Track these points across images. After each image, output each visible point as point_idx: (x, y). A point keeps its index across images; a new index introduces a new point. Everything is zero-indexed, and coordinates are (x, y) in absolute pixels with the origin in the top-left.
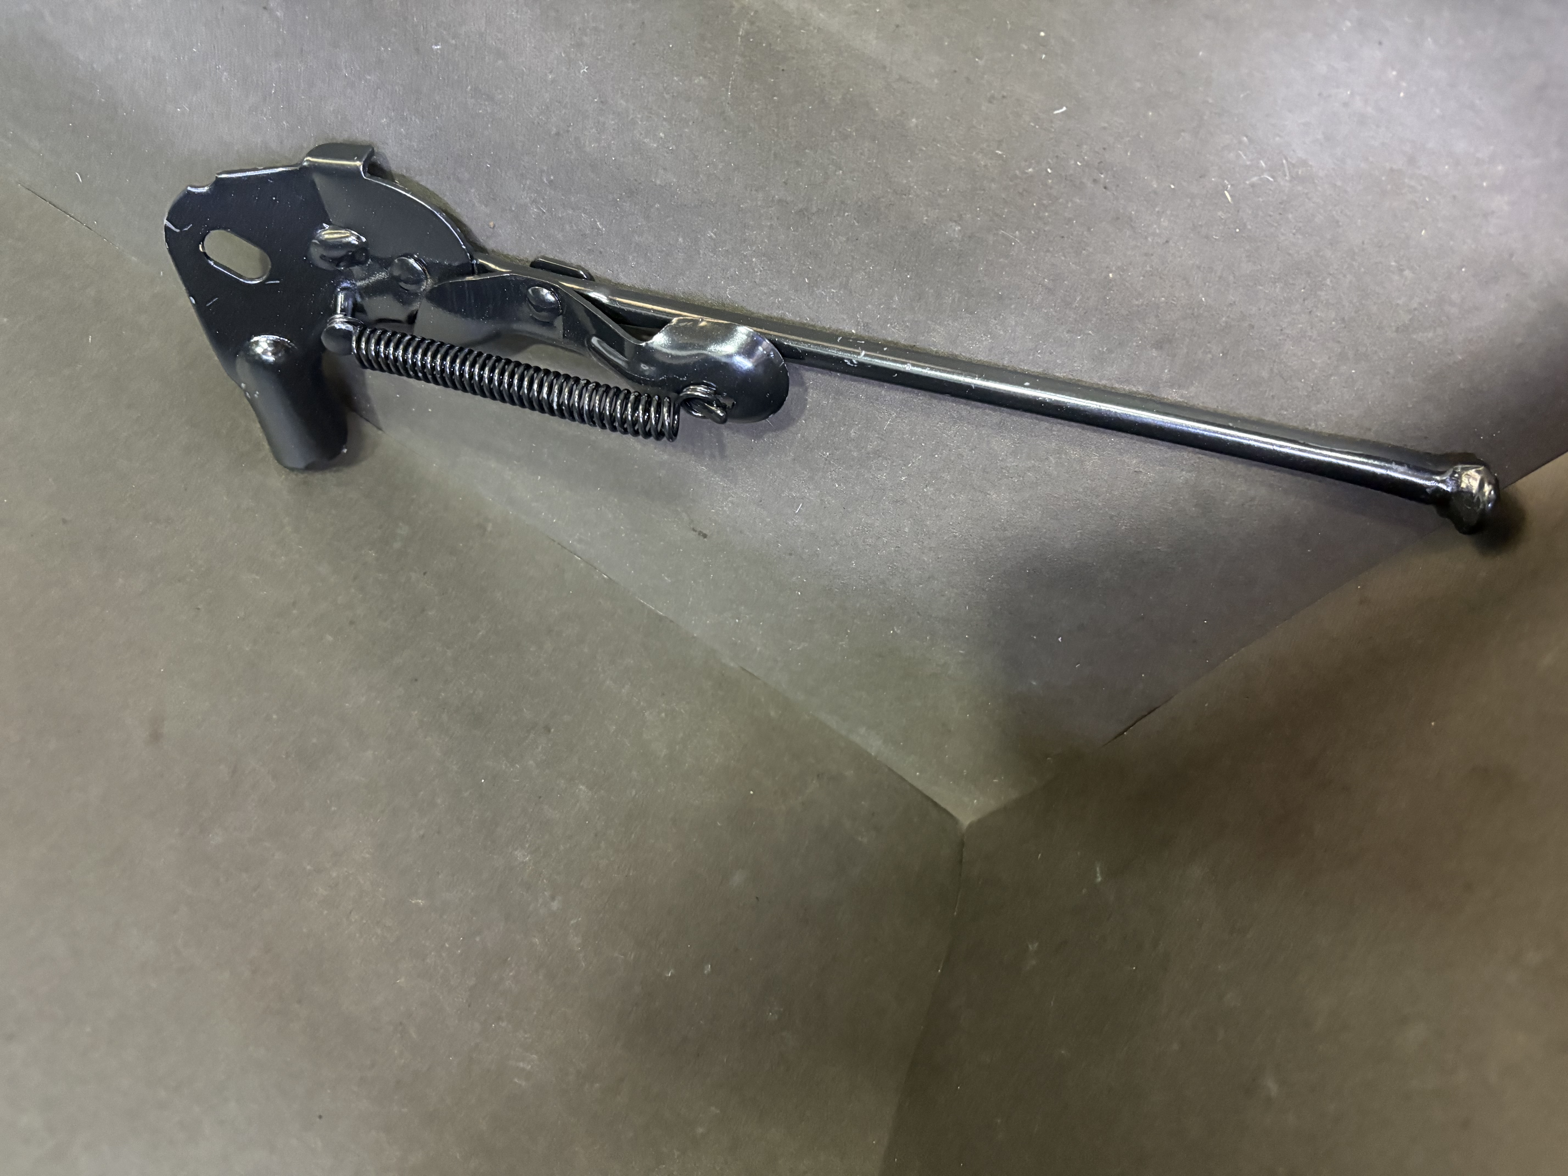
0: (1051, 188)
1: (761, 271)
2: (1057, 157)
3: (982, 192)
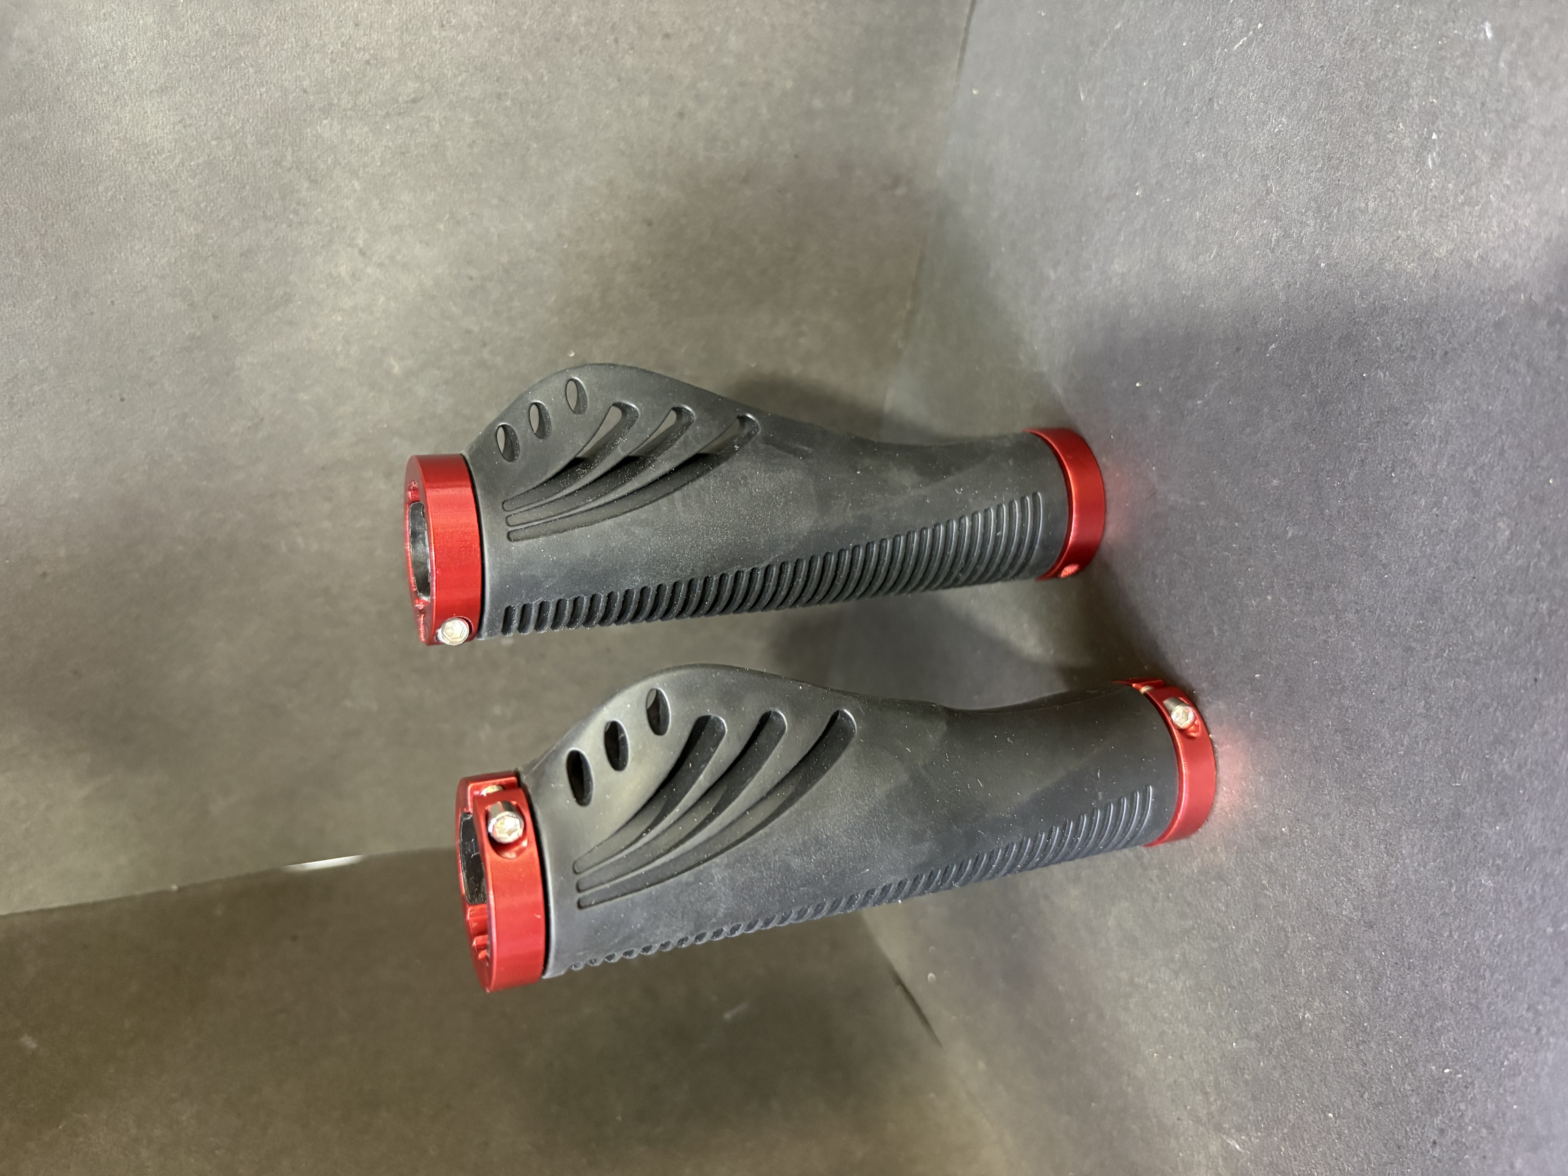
0: (1425, 1067)
1: (1257, 607)
2: (1466, 1087)
3: (1406, 964)
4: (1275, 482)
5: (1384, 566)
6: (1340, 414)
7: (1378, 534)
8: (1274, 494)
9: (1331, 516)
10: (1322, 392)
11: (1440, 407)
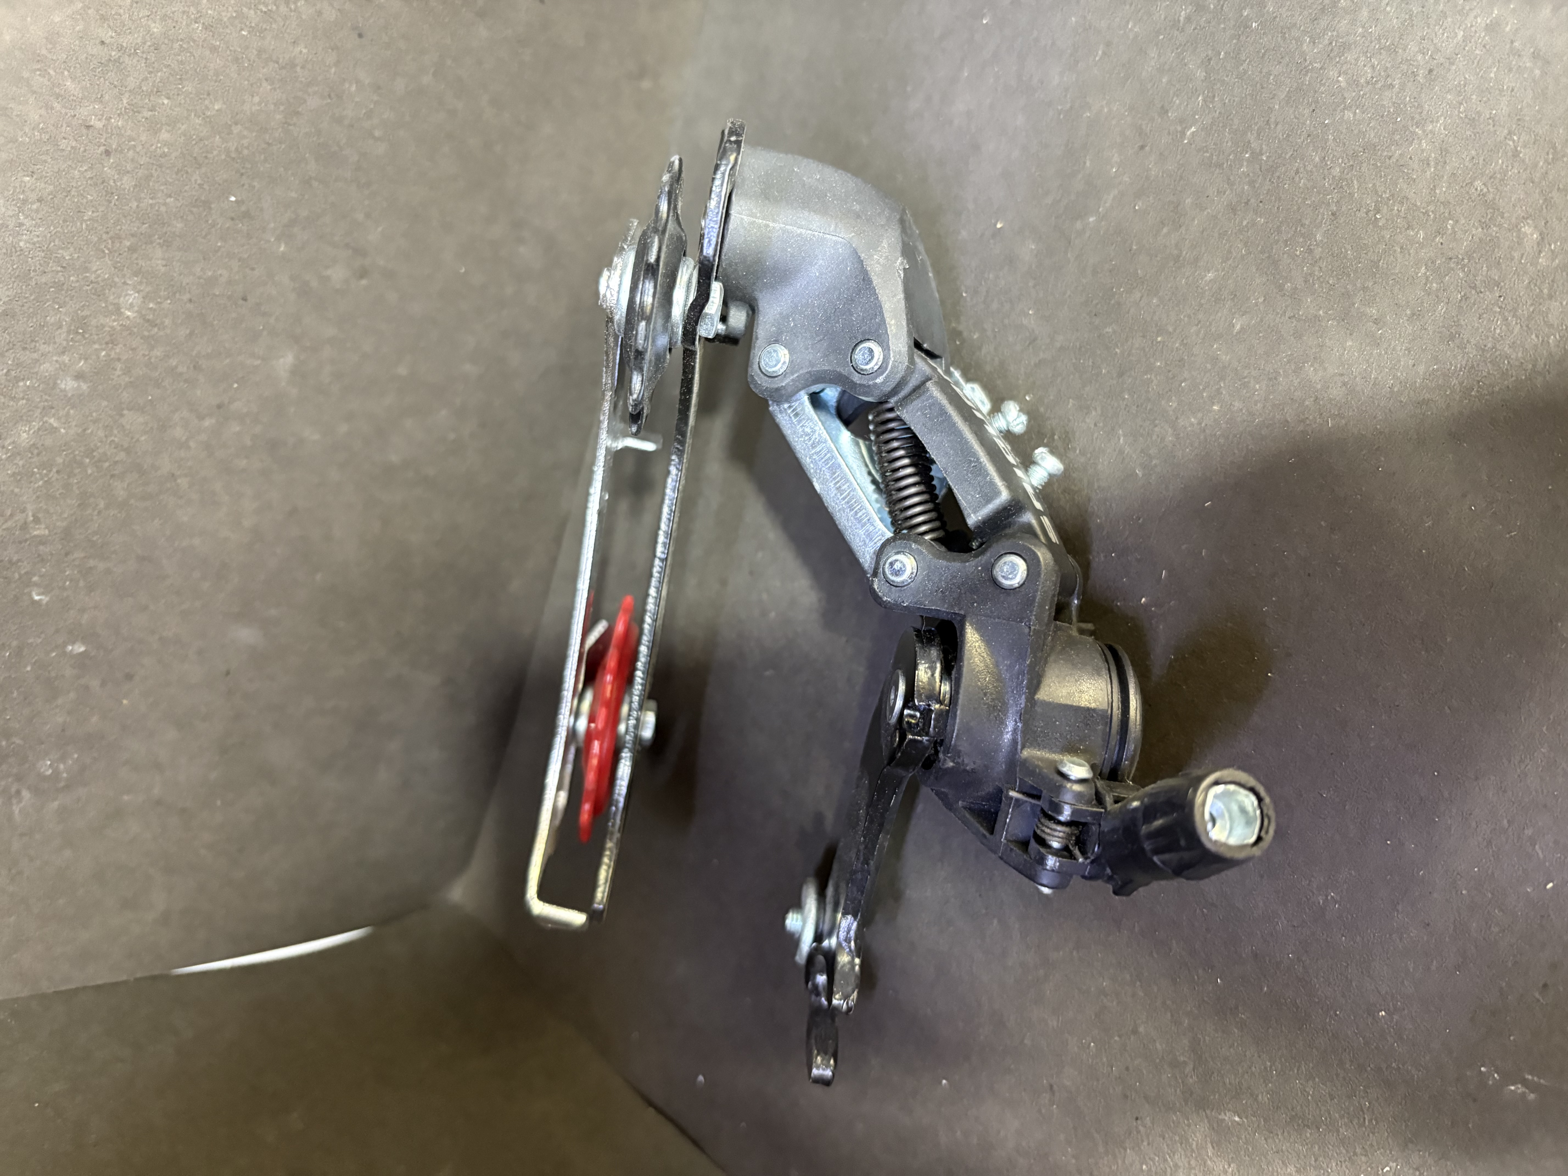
4: (1210, 275)
5: (1376, 322)
6: (1297, 172)
7: (1365, 289)
8: (1210, 289)
9: (1296, 288)
10: (1268, 157)
11: (1430, 127)
